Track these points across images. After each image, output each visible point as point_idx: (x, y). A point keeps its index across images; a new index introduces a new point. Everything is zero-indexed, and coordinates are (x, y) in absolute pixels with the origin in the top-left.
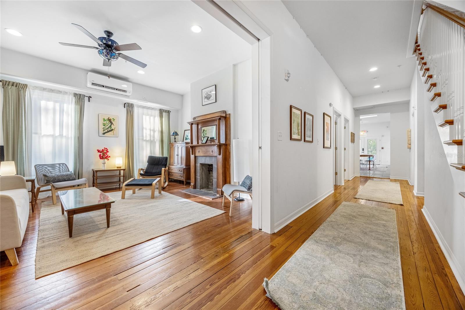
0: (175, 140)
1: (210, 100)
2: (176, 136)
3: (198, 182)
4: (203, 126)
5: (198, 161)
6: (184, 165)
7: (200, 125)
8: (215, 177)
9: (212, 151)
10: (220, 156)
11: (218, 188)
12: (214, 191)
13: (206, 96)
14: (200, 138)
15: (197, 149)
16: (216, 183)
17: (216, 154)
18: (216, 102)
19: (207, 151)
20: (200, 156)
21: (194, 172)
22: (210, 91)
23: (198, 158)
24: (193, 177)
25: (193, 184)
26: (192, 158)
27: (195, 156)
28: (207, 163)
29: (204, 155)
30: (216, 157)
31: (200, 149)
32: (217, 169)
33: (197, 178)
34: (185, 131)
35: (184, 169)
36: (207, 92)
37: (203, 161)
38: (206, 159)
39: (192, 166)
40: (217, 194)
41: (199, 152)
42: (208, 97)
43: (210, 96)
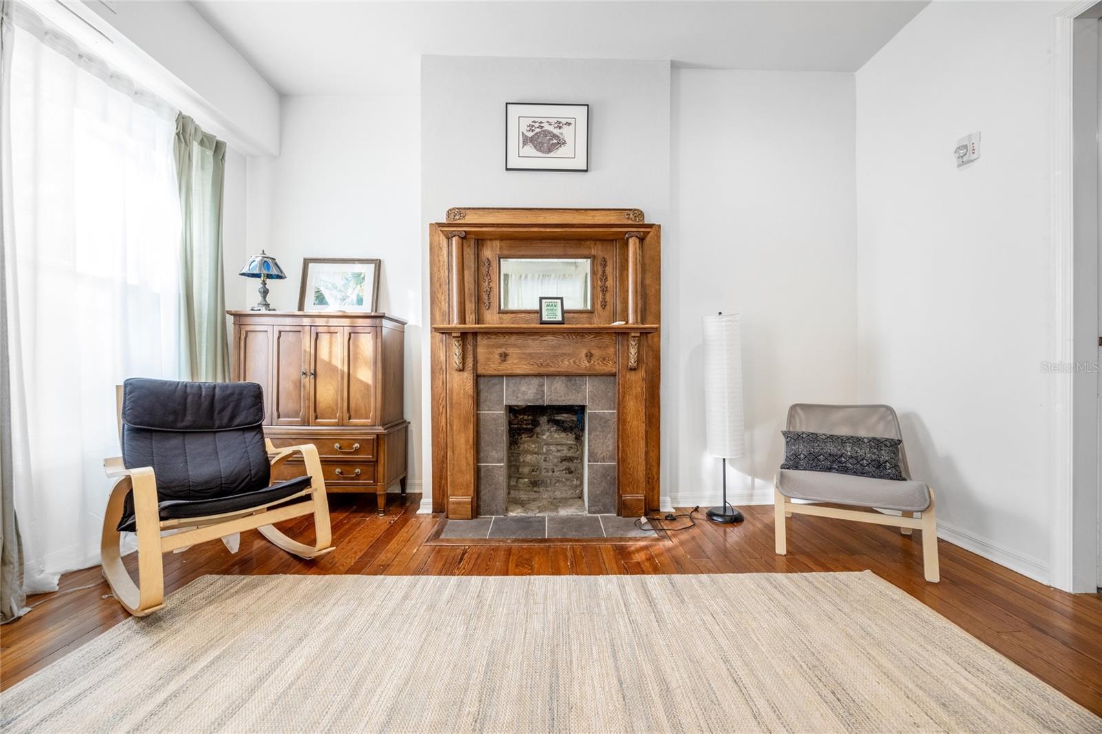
0: (264, 297)
1: (551, 155)
2: (268, 281)
3: (490, 485)
4: (513, 252)
5: (494, 397)
6: (366, 418)
7: (489, 249)
8: (600, 452)
9: (590, 356)
10: (633, 372)
11: (625, 492)
12: (593, 509)
13: (530, 134)
14: (489, 299)
15: (488, 346)
16: (604, 476)
17: (610, 367)
18: (586, 171)
19: (556, 356)
20: (507, 376)
21: (469, 447)
22: (556, 120)
23: (494, 385)
24: (464, 468)
25: (468, 499)
26: (455, 385)
27: (477, 377)
28: (551, 400)
29: (536, 370)
30: (612, 378)
31: (515, 346)
32: (621, 420)
33: (488, 470)
34: (311, 265)
35: (375, 436)
36: (540, 120)
37: (526, 397)
38: (543, 385)
39: (460, 417)
40: (618, 515)
41: (504, 356)
42: (544, 140)
43: (555, 141)
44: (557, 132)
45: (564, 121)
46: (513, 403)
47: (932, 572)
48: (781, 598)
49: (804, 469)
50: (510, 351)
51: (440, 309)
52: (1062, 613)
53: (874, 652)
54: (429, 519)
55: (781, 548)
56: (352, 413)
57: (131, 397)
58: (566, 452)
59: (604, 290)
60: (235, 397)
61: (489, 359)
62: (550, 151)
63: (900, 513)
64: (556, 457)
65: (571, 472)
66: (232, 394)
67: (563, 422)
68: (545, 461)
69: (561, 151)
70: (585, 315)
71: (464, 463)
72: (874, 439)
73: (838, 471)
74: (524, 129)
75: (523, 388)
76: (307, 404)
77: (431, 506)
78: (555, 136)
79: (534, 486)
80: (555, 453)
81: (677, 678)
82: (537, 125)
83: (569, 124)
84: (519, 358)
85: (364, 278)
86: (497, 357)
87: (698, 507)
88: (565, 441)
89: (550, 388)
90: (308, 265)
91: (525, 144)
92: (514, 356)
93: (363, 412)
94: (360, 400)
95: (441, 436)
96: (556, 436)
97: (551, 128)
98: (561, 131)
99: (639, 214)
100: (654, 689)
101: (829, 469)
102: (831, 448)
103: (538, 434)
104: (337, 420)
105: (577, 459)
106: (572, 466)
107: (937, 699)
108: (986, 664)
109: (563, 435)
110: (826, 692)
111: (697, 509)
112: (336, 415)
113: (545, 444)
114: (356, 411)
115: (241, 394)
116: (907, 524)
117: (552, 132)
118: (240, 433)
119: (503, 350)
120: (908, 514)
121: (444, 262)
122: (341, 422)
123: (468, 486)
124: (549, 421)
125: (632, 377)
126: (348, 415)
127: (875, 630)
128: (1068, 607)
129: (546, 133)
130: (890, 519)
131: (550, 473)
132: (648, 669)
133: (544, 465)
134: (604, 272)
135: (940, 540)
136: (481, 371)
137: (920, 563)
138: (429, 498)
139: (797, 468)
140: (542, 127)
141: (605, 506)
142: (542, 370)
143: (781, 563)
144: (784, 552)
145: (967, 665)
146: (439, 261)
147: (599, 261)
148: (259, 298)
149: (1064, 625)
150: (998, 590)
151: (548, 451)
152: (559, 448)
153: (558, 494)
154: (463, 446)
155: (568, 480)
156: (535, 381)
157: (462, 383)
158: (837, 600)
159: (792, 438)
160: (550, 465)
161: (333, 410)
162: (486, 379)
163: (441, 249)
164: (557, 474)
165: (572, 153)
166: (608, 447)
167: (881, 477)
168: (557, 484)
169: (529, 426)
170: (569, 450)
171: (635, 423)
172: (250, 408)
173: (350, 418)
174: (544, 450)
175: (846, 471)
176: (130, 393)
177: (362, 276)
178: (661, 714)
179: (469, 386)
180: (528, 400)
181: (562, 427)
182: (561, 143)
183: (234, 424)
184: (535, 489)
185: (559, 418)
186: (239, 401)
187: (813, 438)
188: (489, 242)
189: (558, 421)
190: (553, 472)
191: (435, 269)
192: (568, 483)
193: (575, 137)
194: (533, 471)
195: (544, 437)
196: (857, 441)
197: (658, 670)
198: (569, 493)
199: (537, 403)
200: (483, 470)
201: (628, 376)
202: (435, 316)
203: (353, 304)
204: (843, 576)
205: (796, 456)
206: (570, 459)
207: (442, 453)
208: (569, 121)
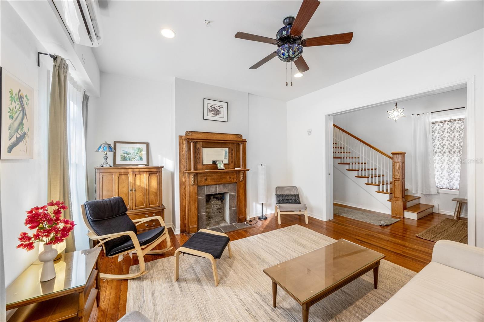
0: (106, 160)
3: (202, 220)
4: (206, 146)
5: (203, 192)
6: (156, 204)
7: (199, 144)
8: (233, 206)
9: (230, 178)
10: (241, 182)
11: (240, 216)
12: (231, 222)
13: (211, 109)
14: (199, 161)
15: (201, 177)
16: (234, 212)
17: (235, 181)
18: (227, 122)
19: (221, 178)
20: (206, 185)
21: (196, 209)
22: (218, 106)
23: (203, 188)
24: (194, 216)
25: (196, 226)
26: (191, 190)
27: (198, 186)
28: (219, 192)
29: (216, 183)
30: (235, 184)
31: (209, 176)
32: (239, 196)
33: (201, 216)
34: (117, 144)
35: (161, 210)
36: (214, 105)
37: (212, 191)
38: (217, 187)
39: (193, 200)
40: (238, 223)
41: (206, 180)
42: (216, 111)
43: (218, 112)
44: (219, 109)
45: (221, 106)
46: (208, 193)
47: (307, 222)
48: (285, 233)
49: (282, 203)
50: (208, 178)
51: (183, 164)
52: (325, 225)
53: (303, 237)
54: (179, 236)
55: (280, 223)
56: (150, 203)
57: (91, 209)
58: (219, 207)
59: (232, 158)
60: (117, 203)
61: (201, 181)
62: (217, 115)
63: (298, 211)
64: (216, 209)
65: (220, 213)
66: (116, 202)
67: (218, 197)
68: (212, 210)
69: (220, 115)
70: (227, 165)
71: (194, 215)
72: (294, 195)
73: (288, 203)
74: (209, 107)
75: (211, 189)
76: (132, 202)
77: (180, 231)
78: (218, 111)
79: (209, 219)
80: (215, 207)
81: (277, 250)
82: (213, 107)
83: (222, 108)
84: (210, 180)
85: (142, 150)
86: (204, 180)
87: (255, 217)
88: (218, 203)
89: (219, 188)
90: (116, 144)
91: (209, 112)
92: (209, 179)
93: (155, 202)
94: (153, 198)
95: (184, 207)
96: (216, 202)
97: (217, 108)
98: (220, 109)
99: (241, 136)
100: (275, 252)
101: (286, 203)
102: (287, 198)
103: (210, 202)
104: (144, 206)
105: (222, 208)
106: (220, 210)
107: (313, 241)
108: (317, 235)
109: (218, 201)
110: (299, 245)
111: (255, 218)
112: (144, 204)
113: (213, 205)
114: (152, 202)
115: (119, 202)
116: (299, 213)
117: (217, 109)
118: (122, 216)
119: (206, 177)
120: (300, 211)
121: (184, 149)
122: (146, 206)
123: (195, 222)
124: (214, 198)
125: (241, 183)
126: (149, 204)
127: (302, 234)
128: (325, 223)
129: (216, 109)
130: (296, 212)
131: (214, 214)
132: (271, 250)
133: (212, 211)
134: (232, 152)
135: (308, 216)
136: (199, 184)
137: (305, 221)
138: (179, 228)
139: (280, 203)
140: (215, 107)
141: (234, 221)
142: (217, 183)
143: (280, 226)
144: (280, 224)
145: (315, 236)
146: (183, 148)
147: (231, 149)
148: (103, 161)
149: (325, 226)
150: (316, 223)
151: (213, 207)
152: (217, 205)
153: (216, 220)
154: (194, 209)
155: (219, 215)
156: (215, 186)
157: (194, 189)
158: (294, 231)
159: (278, 196)
160: (214, 211)
161: (143, 203)
162: (200, 187)
163: (183, 144)
164: (216, 214)
165: (223, 116)
166: (234, 204)
167: (296, 203)
168: (216, 217)
169: (208, 200)
170: (220, 206)
171: (242, 196)
172: (123, 206)
173: (149, 205)
174: (212, 207)
175: (290, 203)
176: (90, 207)
177: (141, 149)
178: (278, 255)
179: (196, 190)
180: (213, 193)
181: (218, 199)
182: (220, 113)
183: (119, 213)
184: (210, 220)
185: (216, 196)
186: (119, 204)
187: (283, 196)
188: (199, 143)
189: (217, 197)
190: (215, 213)
191: (181, 151)
192: (219, 216)
193: (223, 111)
194: (209, 214)
195: (212, 203)
196: (291, 195)
197: (273, 249)
198: (220, 219)
199: (215, 193)
200: (199, 216)
201: (240, 183)
202: (181, 166)
203: (138, 160)
204: (293, 226)
205: (280, 200)
206: (220, 209)
207: (184, 213)
208: (222, 106)
